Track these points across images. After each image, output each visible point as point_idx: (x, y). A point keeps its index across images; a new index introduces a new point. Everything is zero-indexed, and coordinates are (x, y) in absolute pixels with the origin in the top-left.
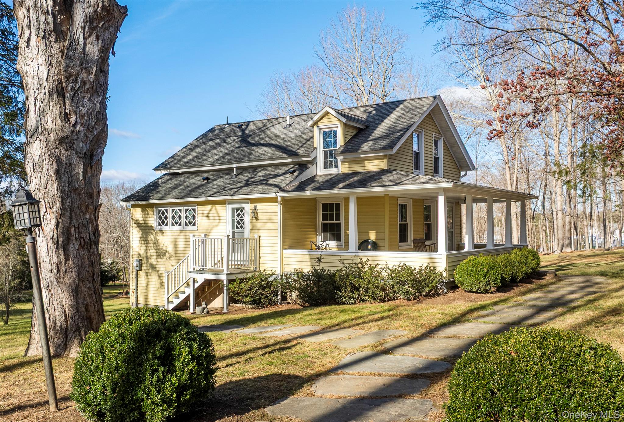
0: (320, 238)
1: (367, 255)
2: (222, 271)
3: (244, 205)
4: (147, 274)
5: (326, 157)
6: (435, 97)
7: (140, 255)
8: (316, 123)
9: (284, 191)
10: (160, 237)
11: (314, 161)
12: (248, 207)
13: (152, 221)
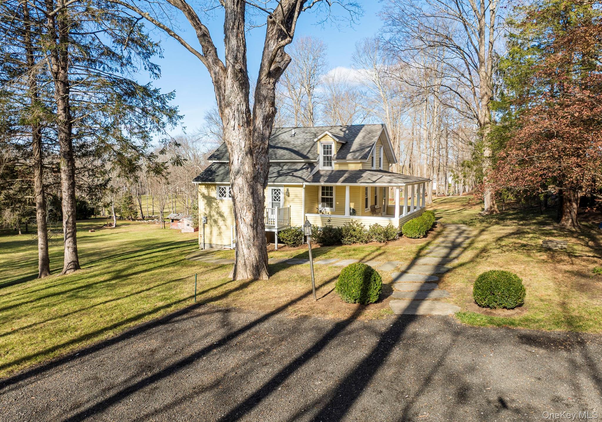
0: (320, 206)
1: (355, 218)
2: (274, 227)
3: (280, 188)
4: (211, 226)
5: (324, 159)
6: (382, 125)
7: (206, 214)
8: (319, 140)
9: (307, 181)
10: (220, 204)
11: (317, 163)
12: (283, 189)
13: (214, 193)
